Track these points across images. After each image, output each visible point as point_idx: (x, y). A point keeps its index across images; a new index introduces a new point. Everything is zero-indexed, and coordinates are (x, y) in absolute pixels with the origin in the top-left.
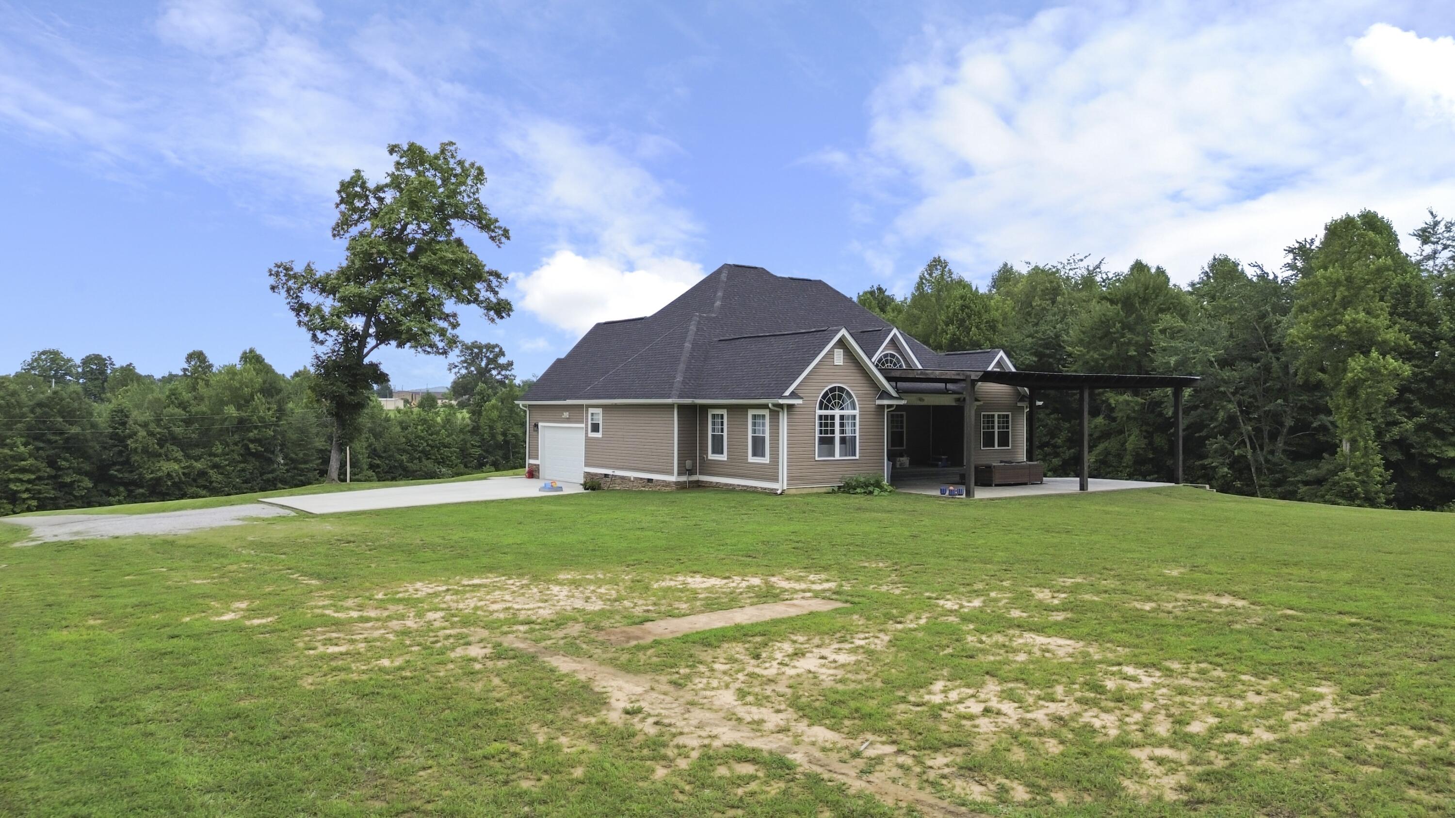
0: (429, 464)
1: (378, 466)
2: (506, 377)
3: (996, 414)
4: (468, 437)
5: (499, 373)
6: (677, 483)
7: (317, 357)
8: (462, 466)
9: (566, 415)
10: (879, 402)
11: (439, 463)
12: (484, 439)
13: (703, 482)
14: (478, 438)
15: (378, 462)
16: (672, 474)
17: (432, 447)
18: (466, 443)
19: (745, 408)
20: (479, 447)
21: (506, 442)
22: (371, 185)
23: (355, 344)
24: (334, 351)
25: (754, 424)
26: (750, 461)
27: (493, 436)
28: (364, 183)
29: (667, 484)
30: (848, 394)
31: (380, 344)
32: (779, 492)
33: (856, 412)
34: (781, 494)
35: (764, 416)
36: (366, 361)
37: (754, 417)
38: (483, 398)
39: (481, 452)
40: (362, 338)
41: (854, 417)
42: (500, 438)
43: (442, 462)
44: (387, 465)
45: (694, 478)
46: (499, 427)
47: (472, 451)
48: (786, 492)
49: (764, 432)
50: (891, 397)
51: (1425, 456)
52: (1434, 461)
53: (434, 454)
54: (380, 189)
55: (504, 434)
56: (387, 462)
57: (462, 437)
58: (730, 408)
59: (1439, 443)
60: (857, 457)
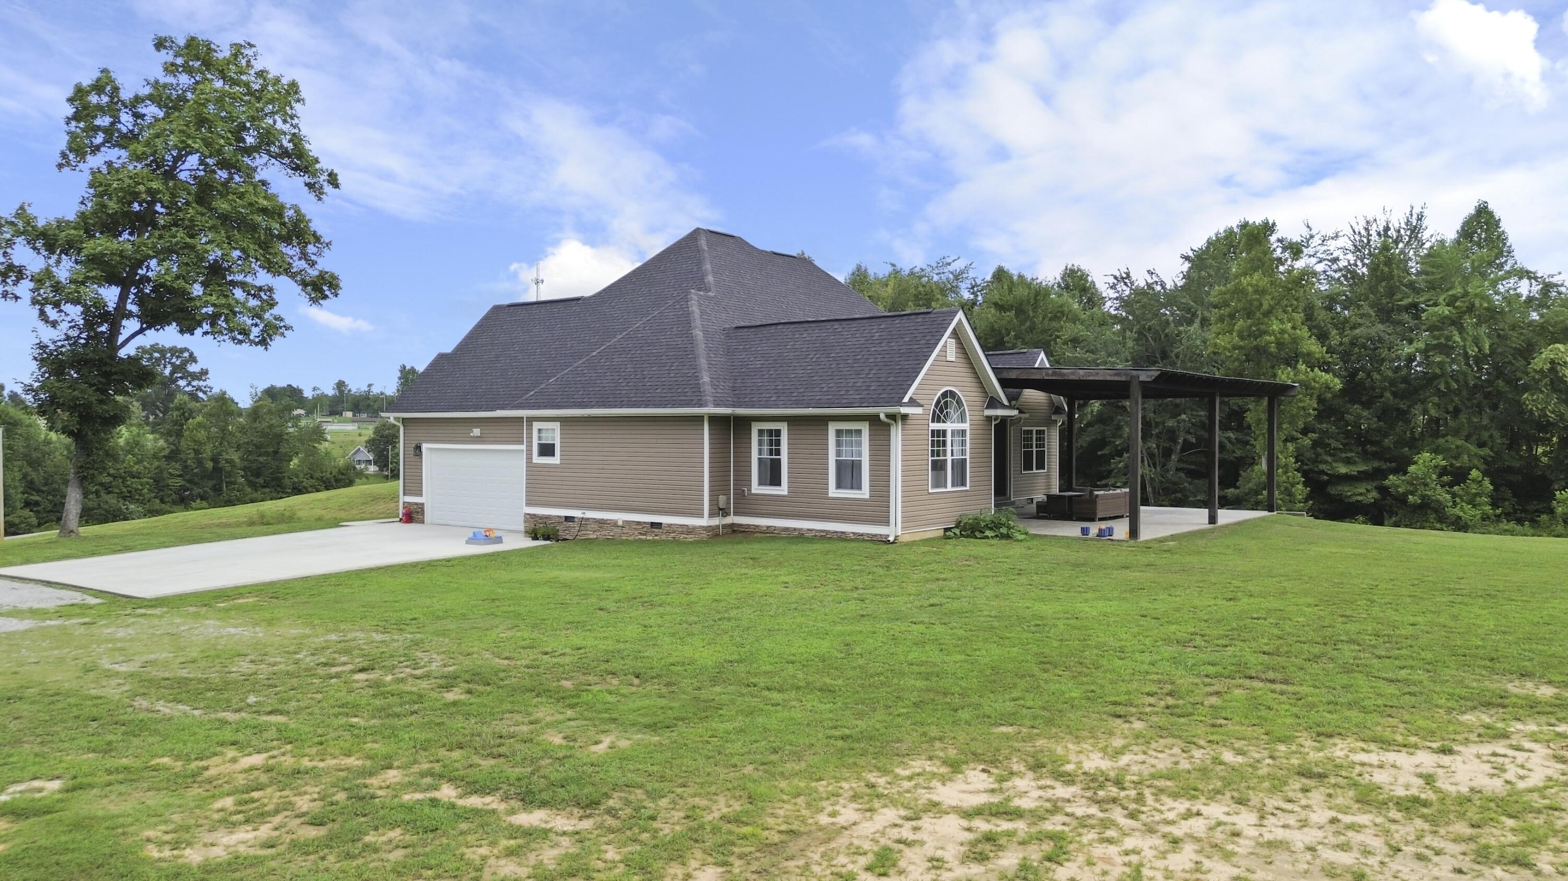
0: (112, 500)
1: (37, 503)
2: (199, 389)
3: (1035, 429)
4: (163, 464)
5: (189, 384)
6: (708, 529)
7: (42, 347)
8: (158, 501)
9: (476, 432)
10: (989, 412)
11: (124, 498)
12: (186, 467)
13: (740, 525)
14: (178, 466)
15: (37, 498)
16: (701, 515)
17: (115, 477)
18: (161, 472)
19: (823, 421)
20: (180, 476)
21: (217, 470)
22: (126, 95)
23: (104, 328)
24: (68, 338)
25: (839, 444)
26: (831, 495)
27: (200, 462)
28: (116, 89)
29: (690, 530)
30: (959, 402)
31: (149, 328)
32: (891, 539)
33: (966, 426)
34: (893, 543)
35: (859, 432)
36: (123, 353)
37: (839, 433)
38: (183, 414)
39: (183, 483)
40: (115, 318)
41: (963, 432)
42: (210, 465)
43: (128, 497)
44: (51, 502)
45: (731, 519)
46: (208, 451)
47: (170, 482)
48: (900, 539)
49: (860, 455)
50: (1003, 407)
51: (1316, 472)
52: (1326, 478)
53: (117, 487)
54: (138, 100)
55: (215, 460)
56: (50, 497)
57: (156, 463)
58: (792, 421)
59: (1329, 459)
60: (968, 488)
